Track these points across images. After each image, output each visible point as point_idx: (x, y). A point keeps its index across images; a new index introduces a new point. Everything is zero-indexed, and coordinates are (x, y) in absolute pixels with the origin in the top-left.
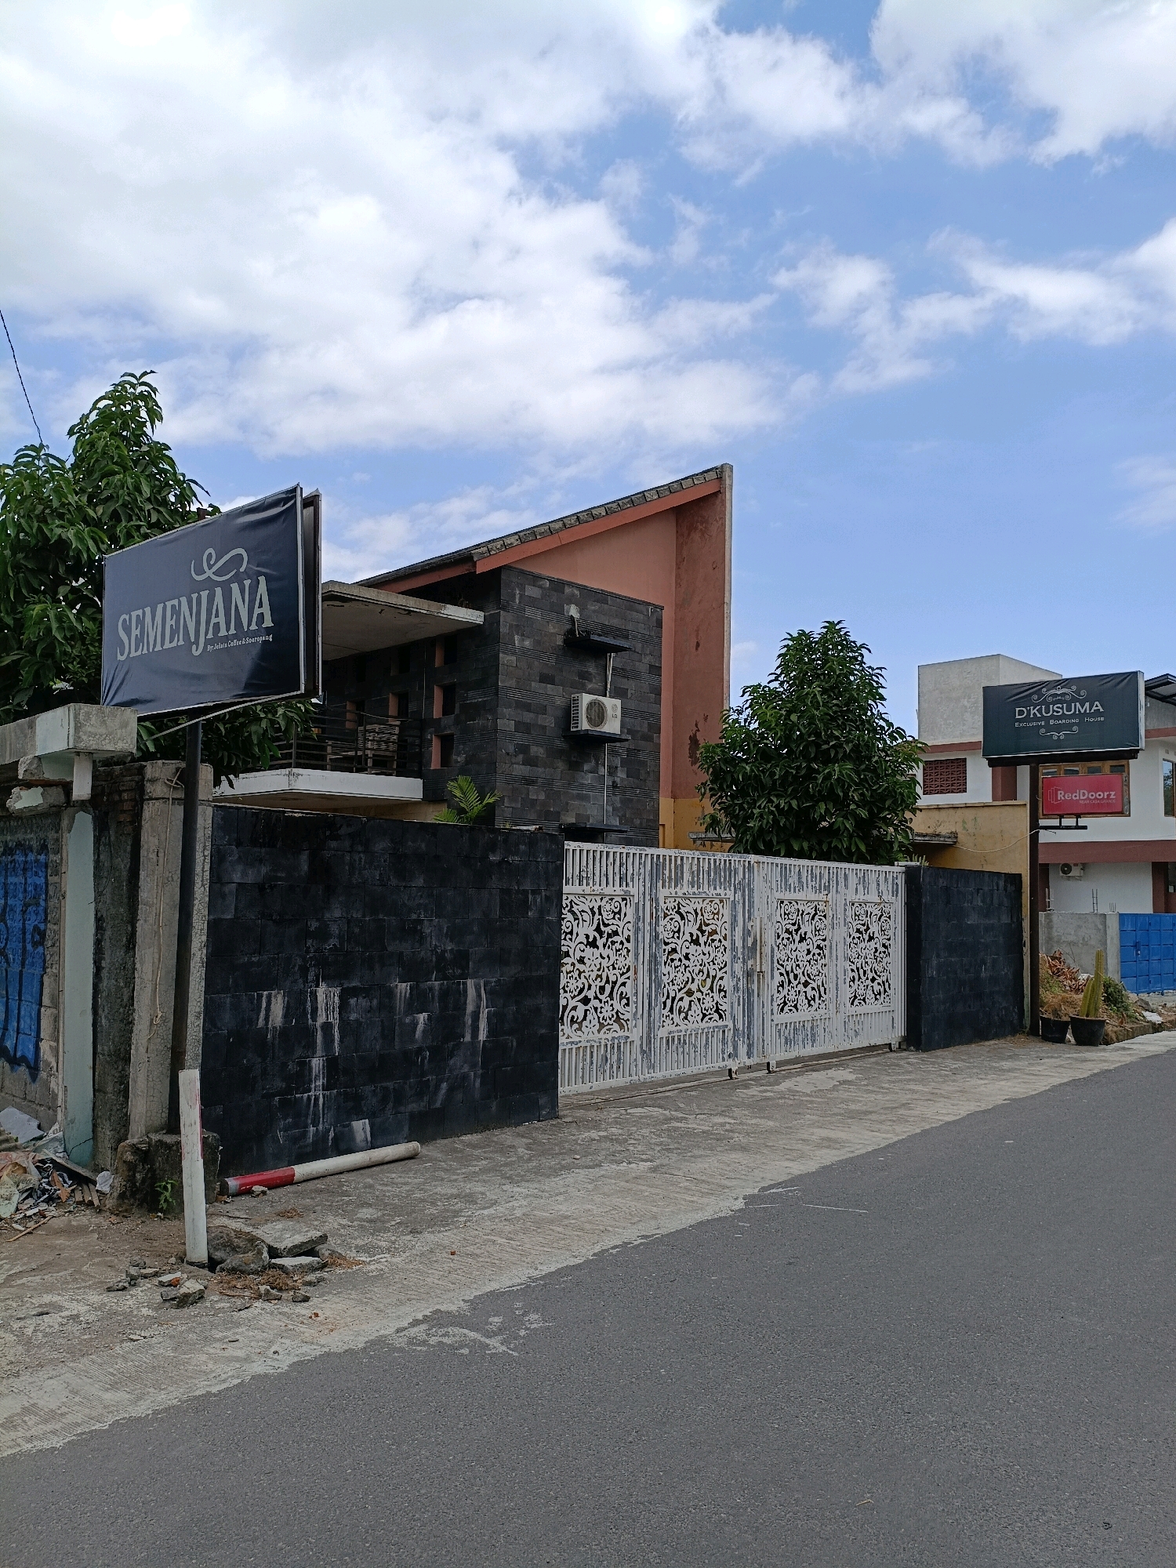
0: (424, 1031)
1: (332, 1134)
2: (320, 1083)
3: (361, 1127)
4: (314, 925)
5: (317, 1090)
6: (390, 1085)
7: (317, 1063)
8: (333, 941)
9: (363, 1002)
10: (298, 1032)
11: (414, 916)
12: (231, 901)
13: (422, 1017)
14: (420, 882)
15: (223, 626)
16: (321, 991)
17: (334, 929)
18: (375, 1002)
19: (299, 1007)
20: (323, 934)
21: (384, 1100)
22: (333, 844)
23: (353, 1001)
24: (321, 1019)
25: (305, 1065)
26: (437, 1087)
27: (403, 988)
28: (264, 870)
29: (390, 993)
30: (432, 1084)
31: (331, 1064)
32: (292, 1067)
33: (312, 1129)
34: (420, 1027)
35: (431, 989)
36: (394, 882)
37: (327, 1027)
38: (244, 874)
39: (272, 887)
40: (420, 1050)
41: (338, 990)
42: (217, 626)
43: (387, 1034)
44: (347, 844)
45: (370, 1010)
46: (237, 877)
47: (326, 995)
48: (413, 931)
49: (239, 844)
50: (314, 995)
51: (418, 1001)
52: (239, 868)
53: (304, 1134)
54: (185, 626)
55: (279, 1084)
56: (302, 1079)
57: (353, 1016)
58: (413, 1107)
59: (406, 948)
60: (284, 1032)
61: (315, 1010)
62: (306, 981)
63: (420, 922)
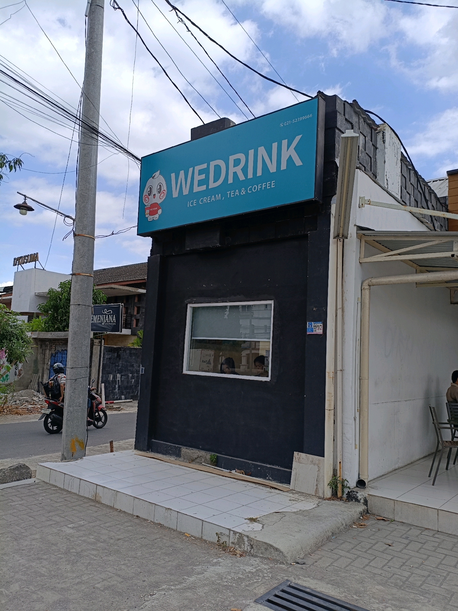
0: (134, 383)
1: (119, 398)
2: (117, 389)
3: (123, 397)
4: (117, 364)
5: (117, 390)
6: (128, 391)
7: (117, 386)
8: (120, 367)
9: (124, 377)
10: (114, 381)
11: (133, 363)
12: (105, 360)
13: (133, 380)
14: (134, 358)
15: (108, 321)
16: (118, 375)
17: (120, 365)
18: (126, 377)
19: (115, 377)
20: (118, 366)
21: (127, 393)
22: (120, 352)
23: (122, 377)
24: (118, 379)
25: (115, 386)
26: (135, 392)
27: (130, 375)
28: (110, 356)
29: (128, 376)
30: (135, 391)
31: (119, 386)
32: (113, 386)
33: (116, 396)
34: (133, 382)
35: (135, 375)
36: (130, 358)
37: (119, 380)
38: (107, 356)
39: (111, 358)
40: (133, 386)
41: (120, 375)
42: (107, 321)
43: (128, 382)
44: (123, 351)
45: (125, 378)
46: (106, 357)
47: (119, 375)
48: (132, 366)
49: (107, 352)
50: (117, 375)
51: (133, 377)
52: (107, 355)
53: (115, 397)
54: (101, 320)
55: (111, 389)
56: (115, 388)
57: (122, 379)
58: (131, 395)
59: (131, 368)
60: (112, 381)
61: (117, 378)
62: (116, 373)
63: (134, 364)
